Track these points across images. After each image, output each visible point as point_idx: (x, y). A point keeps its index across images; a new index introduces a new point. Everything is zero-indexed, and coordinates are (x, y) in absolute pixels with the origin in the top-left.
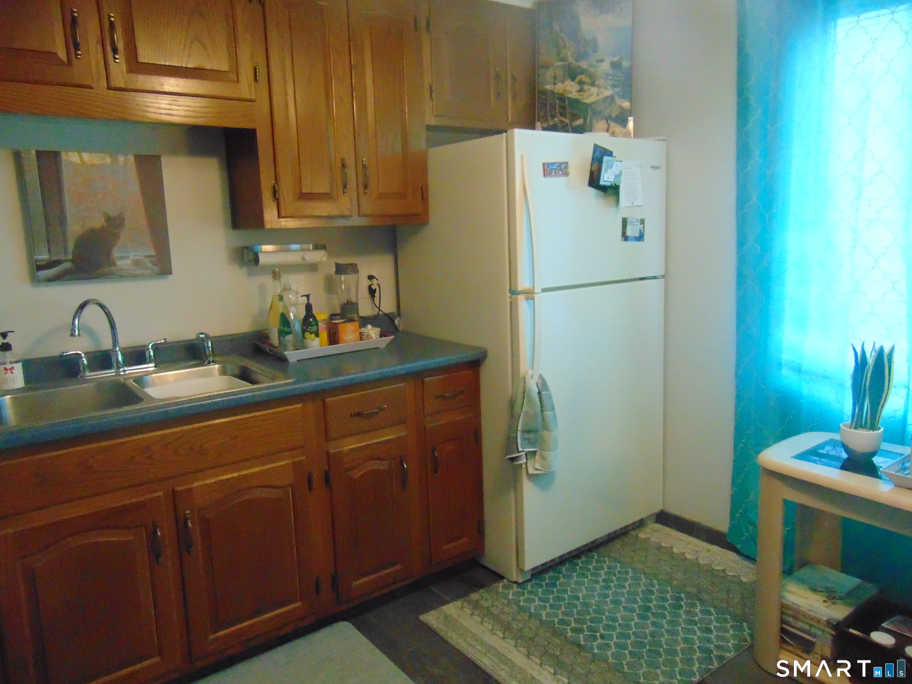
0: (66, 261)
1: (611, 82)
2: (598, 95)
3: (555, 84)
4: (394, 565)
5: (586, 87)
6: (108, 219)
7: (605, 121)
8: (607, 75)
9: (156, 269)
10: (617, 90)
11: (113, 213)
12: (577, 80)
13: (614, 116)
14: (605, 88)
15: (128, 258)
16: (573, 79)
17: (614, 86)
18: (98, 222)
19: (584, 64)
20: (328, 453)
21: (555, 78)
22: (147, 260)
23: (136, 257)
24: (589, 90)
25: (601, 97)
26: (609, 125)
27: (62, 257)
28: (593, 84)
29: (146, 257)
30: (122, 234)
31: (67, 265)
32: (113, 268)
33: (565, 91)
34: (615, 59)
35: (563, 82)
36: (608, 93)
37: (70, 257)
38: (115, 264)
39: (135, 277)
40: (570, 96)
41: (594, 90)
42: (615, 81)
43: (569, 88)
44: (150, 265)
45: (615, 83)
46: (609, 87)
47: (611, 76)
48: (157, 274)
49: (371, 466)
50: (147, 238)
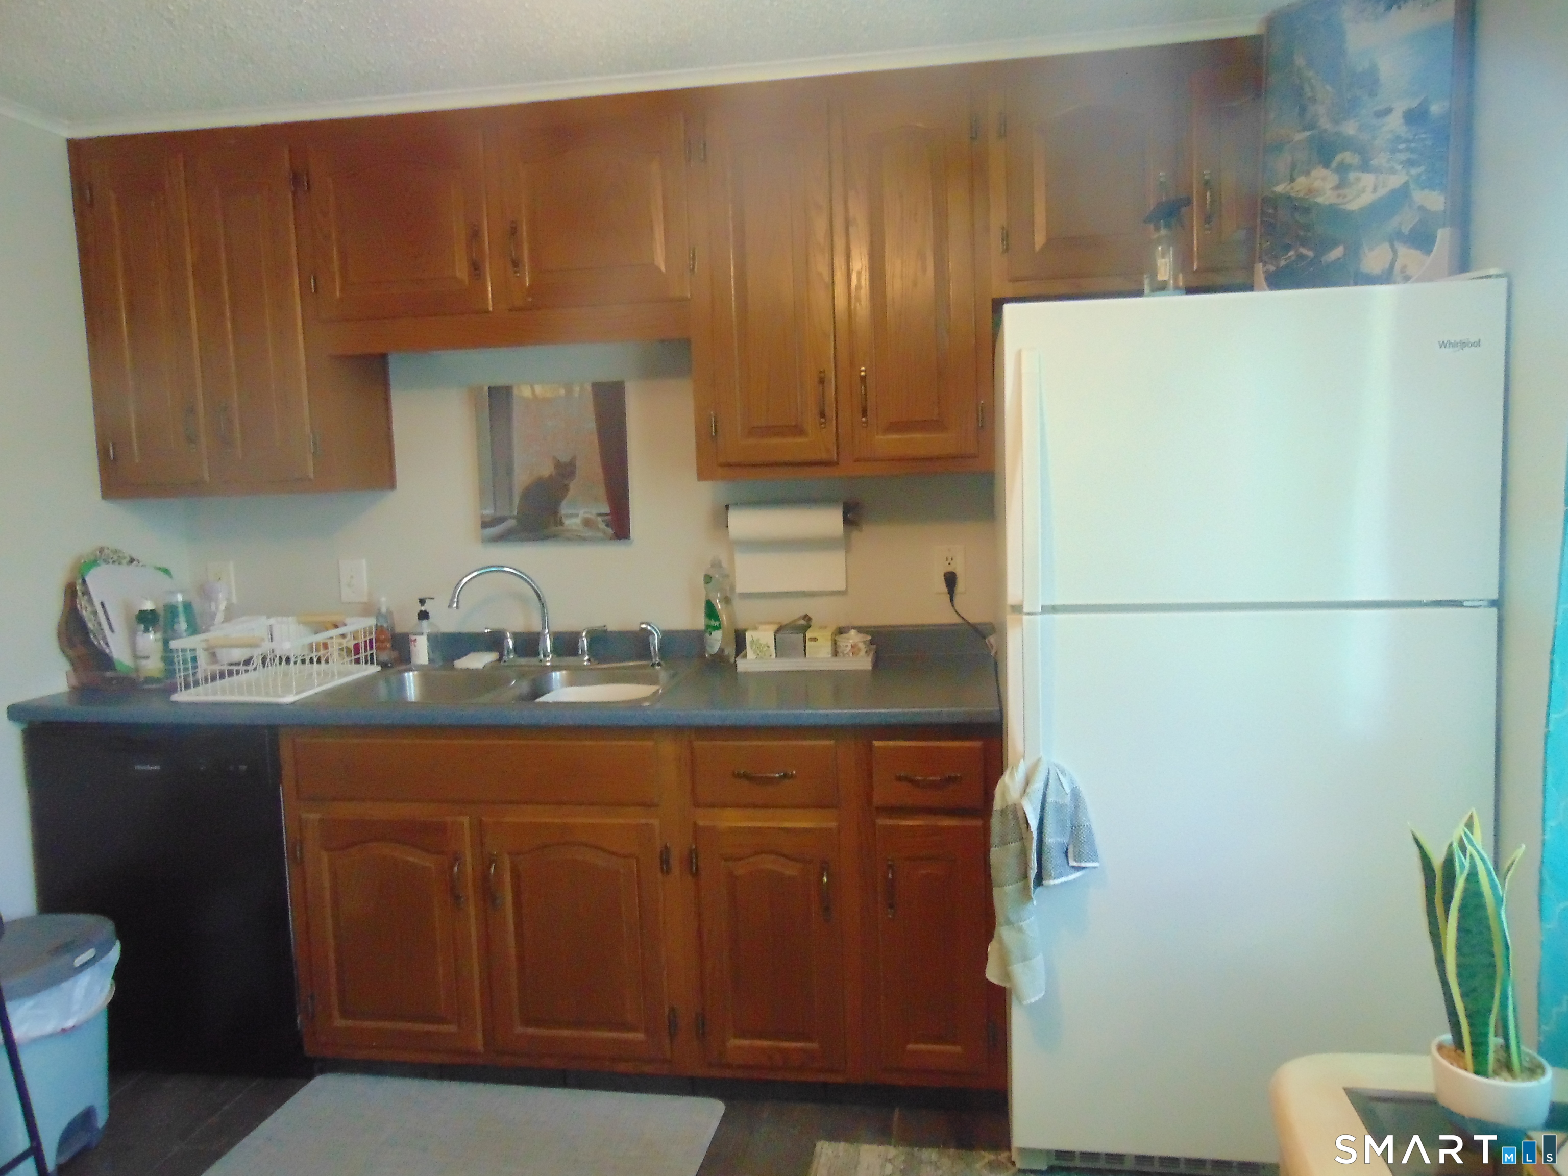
0: (511, 517)
1: (1402, 157)
2: (1375, 189)
3: (1292, 180)
4: (809, 1039)
5: (1352, 176)
6: (558, 465)
7: (1386, 246)
8: (1398, 139)
9: (610, 531)
10: (1414, 171)
11: (564, 458)
12: (1334, 165)
13: (1406, 230)
14: (1392, 171)
15: (577, 515)
16: (1327, 165)
17: (1410, 163)
18: (546, 470)
19: (1350, 129)
20: (695, 824)
21: (1293, 167)
22: (599, 519)
23: (587, 515)
24: (1358, 179)
25: (1382, 192)
26: (1395, 252)
27: (506, 513)
28: (1365, 167)
29: (600, 515)
30: (572, 486)
31: (511, 523)
32: (560, 528)
33: (1310, 191)
34: (1414, 104)
35: (1307, 173)
36: (1396, 181)
37: (515, 513)
38: (562, 524)
39: (581, 539)
40: (1320, 200)
41: (1368, 179)
42: (1412, 151)
43: (1317, 184)
44: (602, 526)
45: (1414, 156)
46: (1399, 167)
47: (1407, 141)
48: (611, 539)
49: (769, 863)
50: (601, 491)
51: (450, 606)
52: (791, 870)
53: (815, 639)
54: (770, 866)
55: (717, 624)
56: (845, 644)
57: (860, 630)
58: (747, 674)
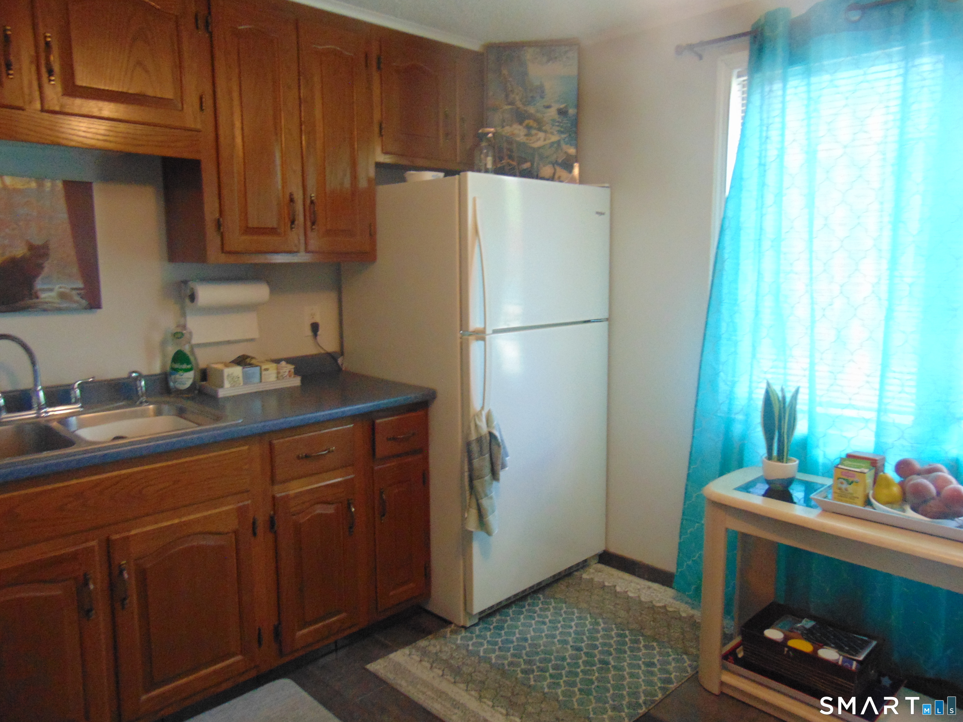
1: (558, 128)
2: (545, 140)
3: (503, 127)
4: (339, 612)
5: (534, 132)
6: (31, 247)
7: (551, 166)
8: (554, 120)
9: (84, 302)
10: (563, 136)
12: (524, 124)
13: (560, 161)
14: (552, 133)
15: (52, 290)
16: (521, 123)
17: (560, 132)
19: (531, 110)
20: (274, 497)
21: (504, 121)
22: (74, 292)
23: (62, 290)
24: (536, 134)
25: (548, 142)
26: (555, 169)
28: (540, 129)
29: (75, 289)
30: (46, 265)
33: (513, 134)
34: (562, 106)
35: (511, 126)
36: (554, 138)
38: (37, 297)
39: (61, 310)
40: (518, 139)
41: (541, 135)
42: (562, 127)
43: (516, 132)
44: (77, 298)
45: (562, 130)
46: (555, 133)
47: (558, 122)
48: (85, 308)
49: (319, 510)
50: (75, 270)
52: (330, 510)
53: (266, 370)
56: (284, 371)
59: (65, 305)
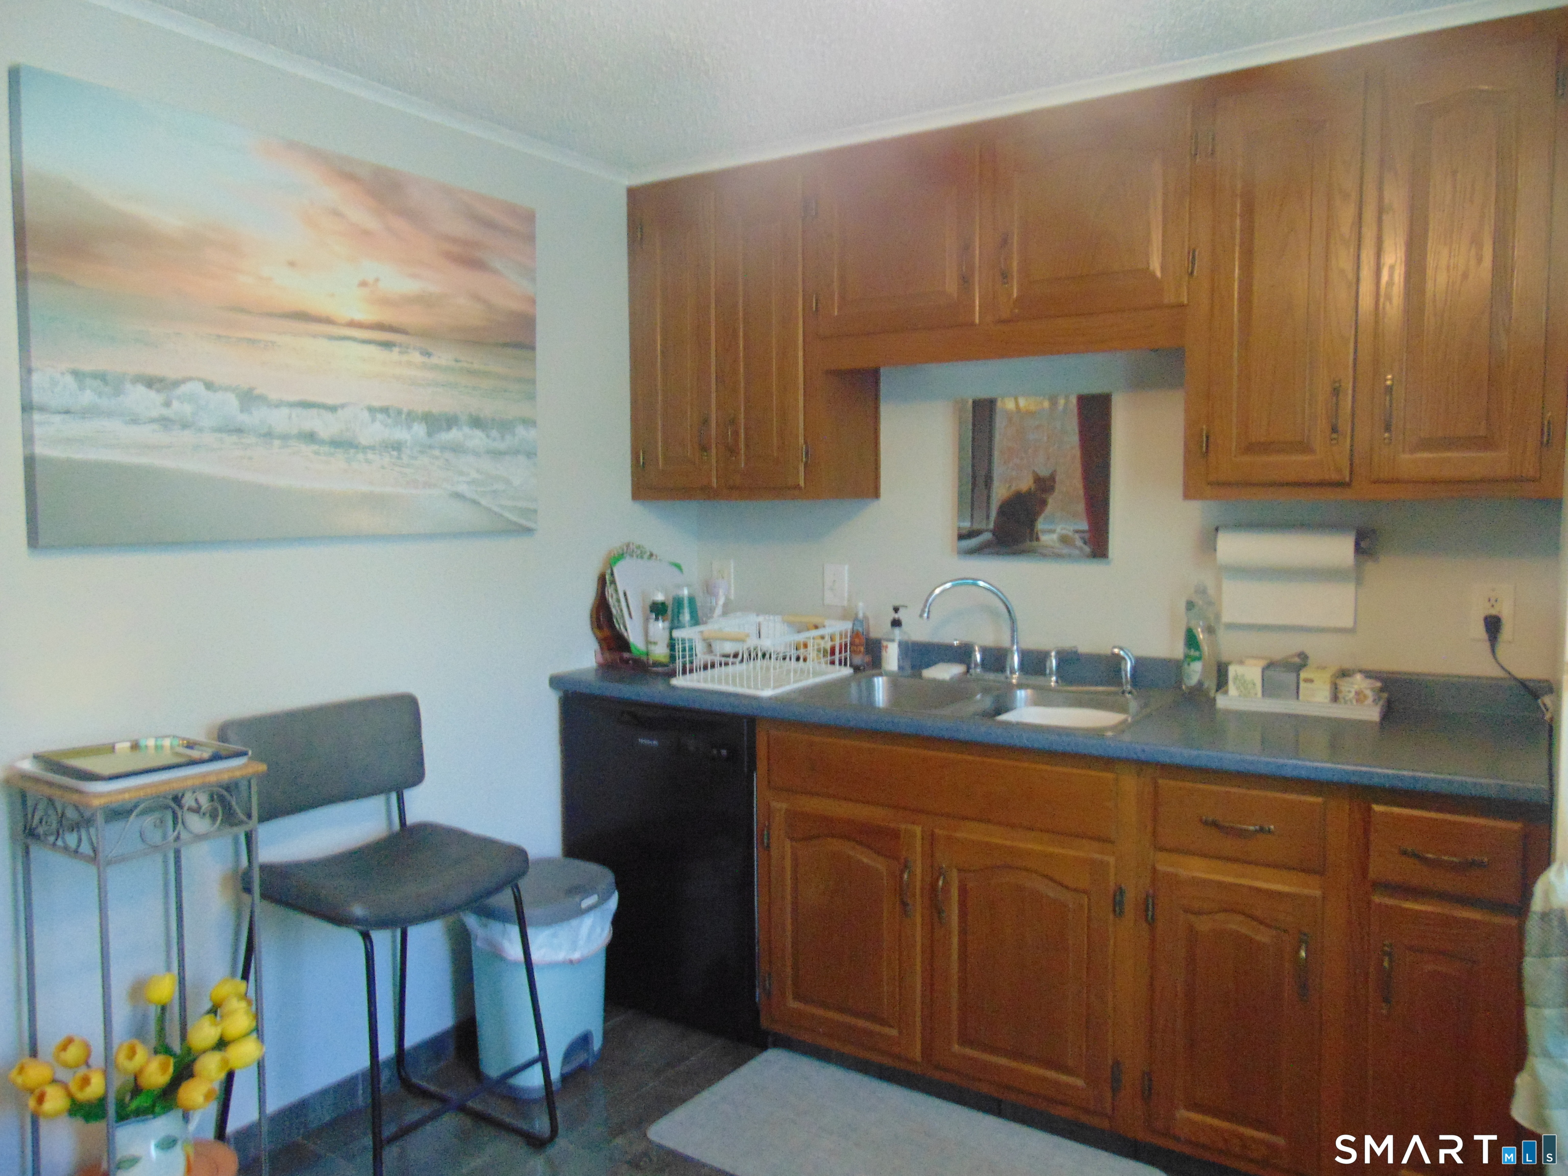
0: (987, 530)
6: (1038, 480)
9: (1087, 549)
11: (1044, 472)
15: (1053, 531)
18: (1025, 484)
20: (1154, 870)
22: (1077, 536)
23: (1064, 532)
27: (983, 526)
29: (1077, 532)
30: (1050, 501)
31: (987, 536)
32: (1035, 543)
37: (991, 526)
38: (1038, 539)
39: (1058, 556)
44: (1079, 543)
48: (1088, 557)
49: (1236, 924)
50: (1081, 507)
51: (921, 616)
52: (1264, 936)
53: (1311, 681)
54: (1233, 926)
55: (1197, 654)
56: (1347, 689)
57: (1369, 674)
58: (1227, 712)
59: (1065, 551)
